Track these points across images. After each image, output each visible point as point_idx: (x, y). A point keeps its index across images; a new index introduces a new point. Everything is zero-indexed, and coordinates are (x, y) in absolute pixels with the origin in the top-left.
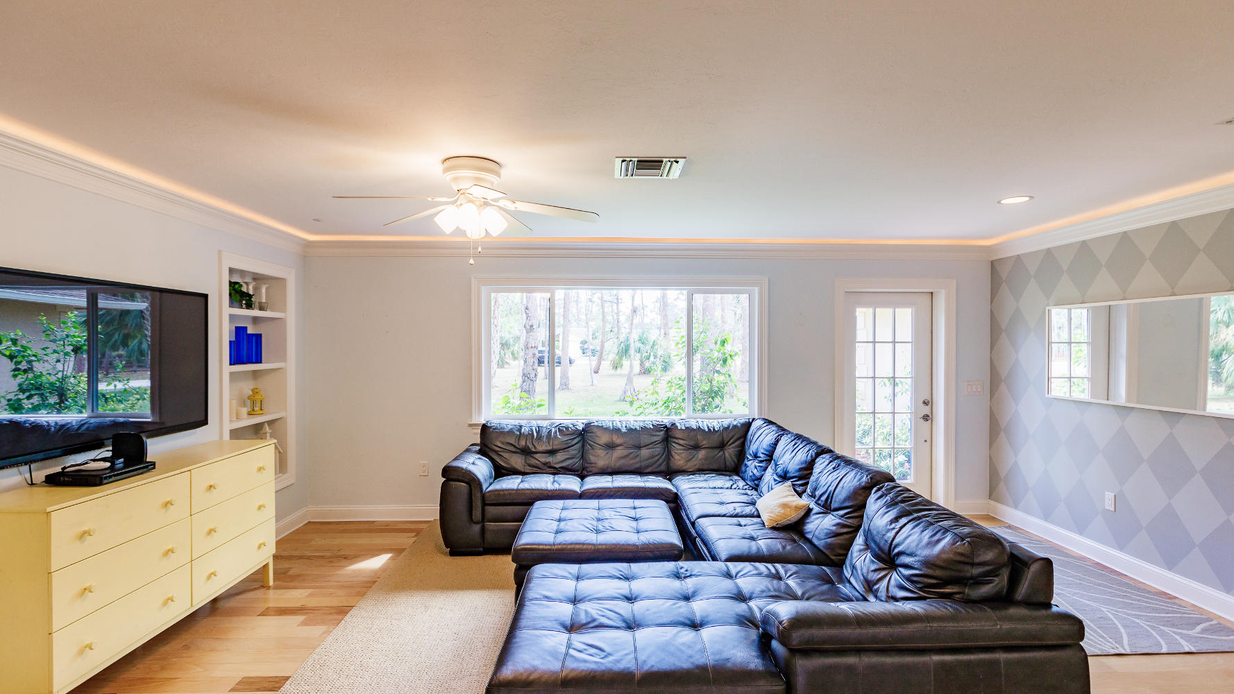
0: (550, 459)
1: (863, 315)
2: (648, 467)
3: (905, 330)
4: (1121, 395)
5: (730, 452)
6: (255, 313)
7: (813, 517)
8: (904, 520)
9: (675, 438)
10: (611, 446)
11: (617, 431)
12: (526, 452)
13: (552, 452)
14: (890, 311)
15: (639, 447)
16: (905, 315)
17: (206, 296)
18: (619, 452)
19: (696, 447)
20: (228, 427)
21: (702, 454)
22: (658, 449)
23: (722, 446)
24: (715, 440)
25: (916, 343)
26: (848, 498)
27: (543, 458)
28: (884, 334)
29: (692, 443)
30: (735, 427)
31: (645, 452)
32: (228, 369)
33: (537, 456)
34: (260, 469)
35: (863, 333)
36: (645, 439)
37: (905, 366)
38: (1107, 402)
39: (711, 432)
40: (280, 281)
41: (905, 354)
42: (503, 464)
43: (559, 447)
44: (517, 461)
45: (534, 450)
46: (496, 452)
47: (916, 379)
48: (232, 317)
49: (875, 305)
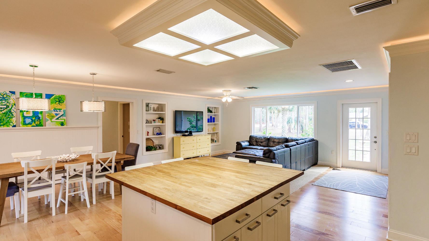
0: (261, 144)
1: (351, 110)
6: (213, 114)
10: (273, 142)
11: (275, 138)
12: (256, 142)
14: (361, 108)
17: (203, 112)
20: (207, 133)
25: (372, 118)
32: (207, 123)
33: (258, 143)
34: (208, 139)
35: (351, 115)
40: (218, 108)
42: (252, 144)
44: (254, 143)
45: (258, 141)
46: (251, 141)
47: (371, 130)
48: (208, 115)
49: (356, 107)
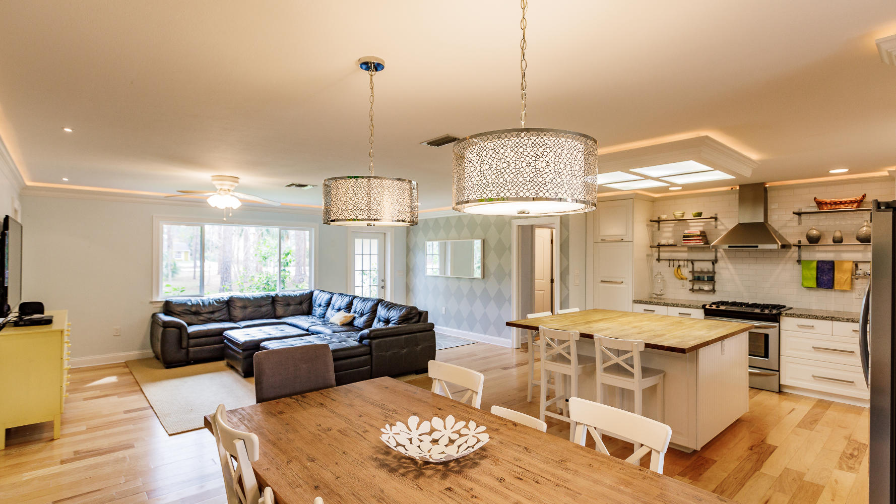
0: (212, 316)
1: (358, 242)
2: (266, 315)
3: (375, 250)
4: (449, 274)
5: (305, 306)
7: (356, 319)
8: (391, 309)
9: (278, 301)
10: (245, 307)
11: (247, 299)
12: (197, 313)
13: (212, 313)
14: (369, 240)
15: (261, 307)
16: (375, 242)
18: (249, 310)
19: (289, 305)
21: (292, 307)
22: (270, 307)
23: (301, 303)
24: (298, 300)
25: (379, 255)
26: (370, 309)
27: (208, 316)
28: (366, 251)
29: (287, 303)
30: (306, 294)
31: (264, 309)
35: (358, 250)
36: (264, 303)
37: (375, 265)
38: (444, 276)
39: (296, 296)
41: (375, 259)
43: (216, 310)
45: (202, 312)
47: (379, 271)
49: (363, 238)
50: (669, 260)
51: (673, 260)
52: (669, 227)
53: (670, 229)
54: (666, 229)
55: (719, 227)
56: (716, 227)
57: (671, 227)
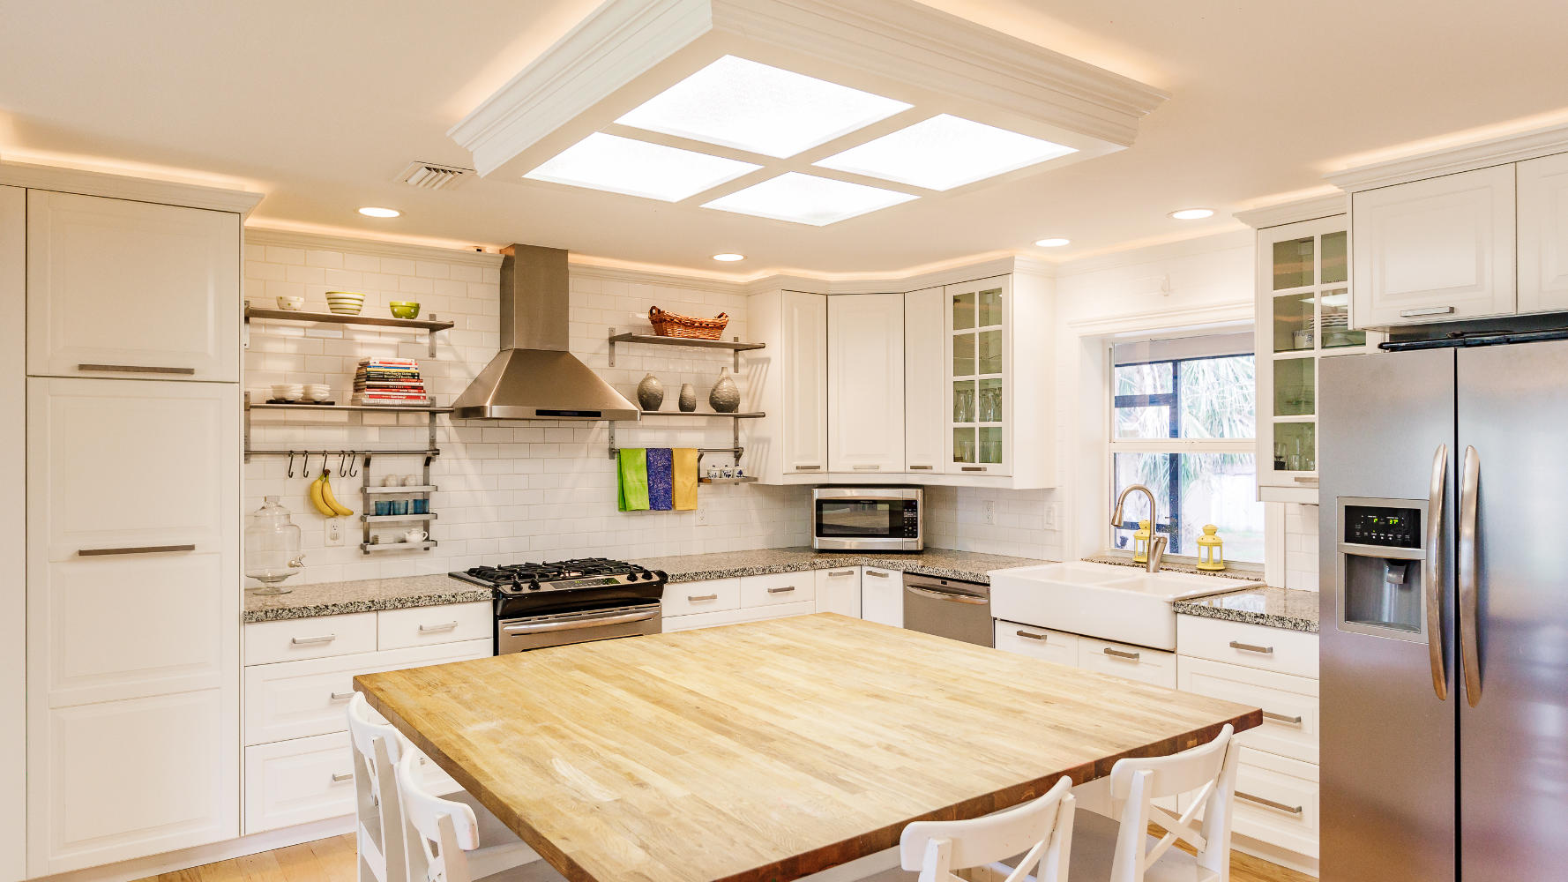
50: (291, 453)
51: (306, 453)
52: (285, 340)
53: (291, 348)
54: (271, 347)
55: (439, 355)
56: (433, 355)
57: (293, 341)
